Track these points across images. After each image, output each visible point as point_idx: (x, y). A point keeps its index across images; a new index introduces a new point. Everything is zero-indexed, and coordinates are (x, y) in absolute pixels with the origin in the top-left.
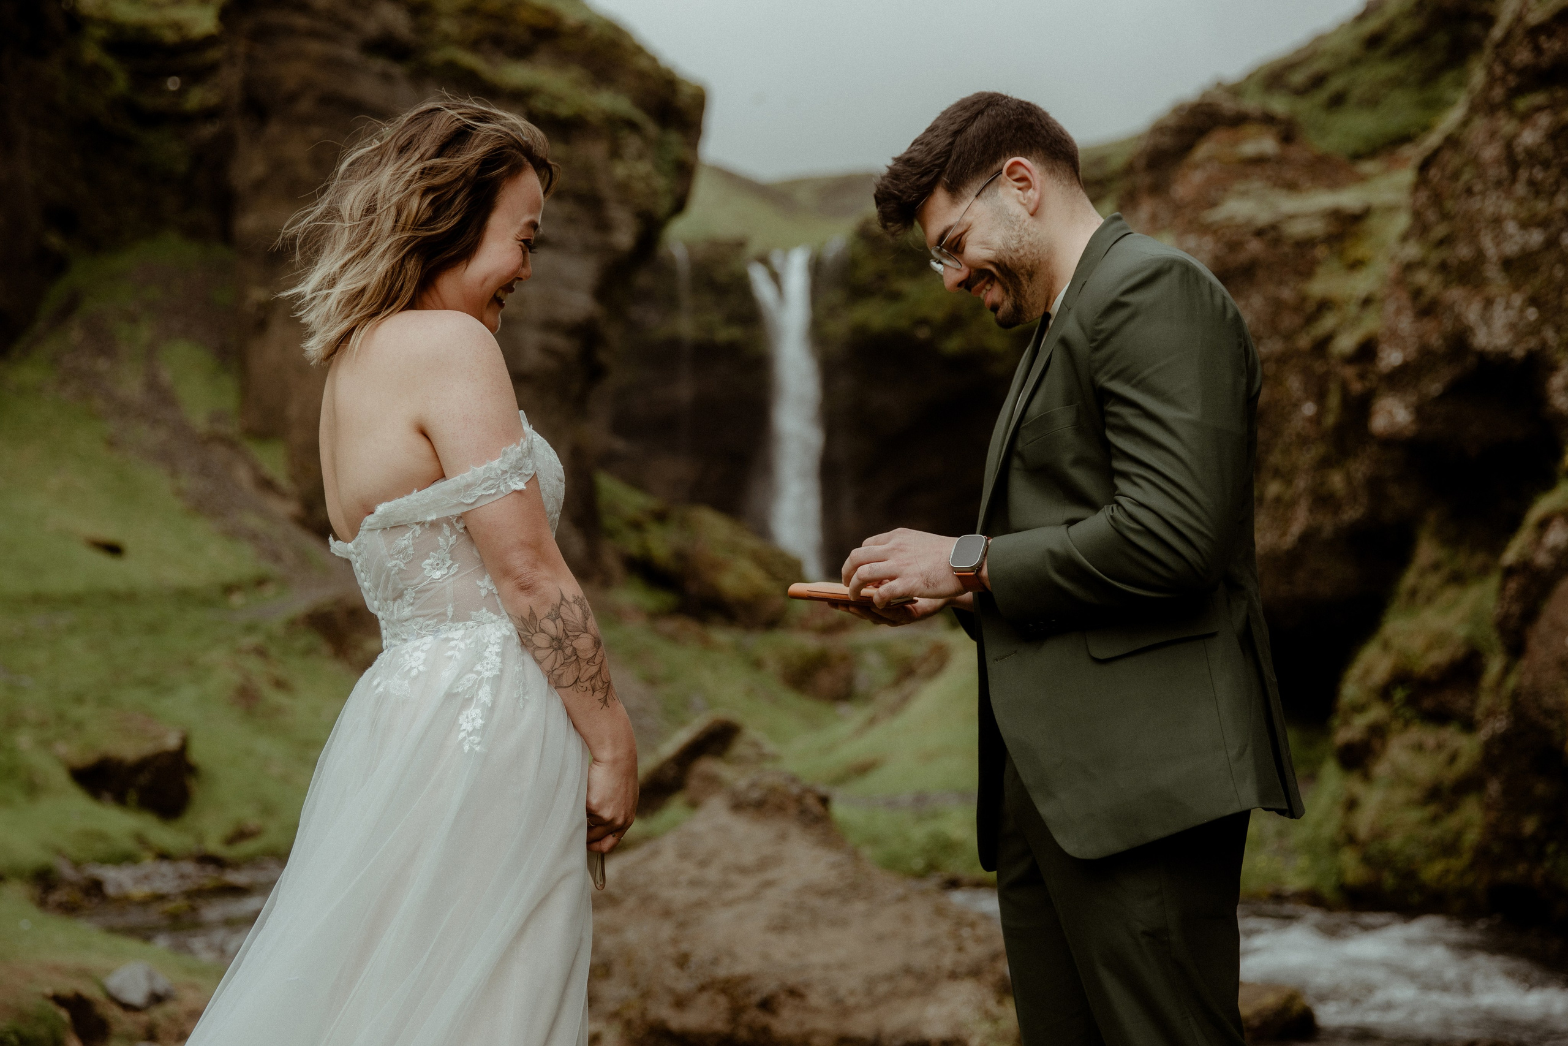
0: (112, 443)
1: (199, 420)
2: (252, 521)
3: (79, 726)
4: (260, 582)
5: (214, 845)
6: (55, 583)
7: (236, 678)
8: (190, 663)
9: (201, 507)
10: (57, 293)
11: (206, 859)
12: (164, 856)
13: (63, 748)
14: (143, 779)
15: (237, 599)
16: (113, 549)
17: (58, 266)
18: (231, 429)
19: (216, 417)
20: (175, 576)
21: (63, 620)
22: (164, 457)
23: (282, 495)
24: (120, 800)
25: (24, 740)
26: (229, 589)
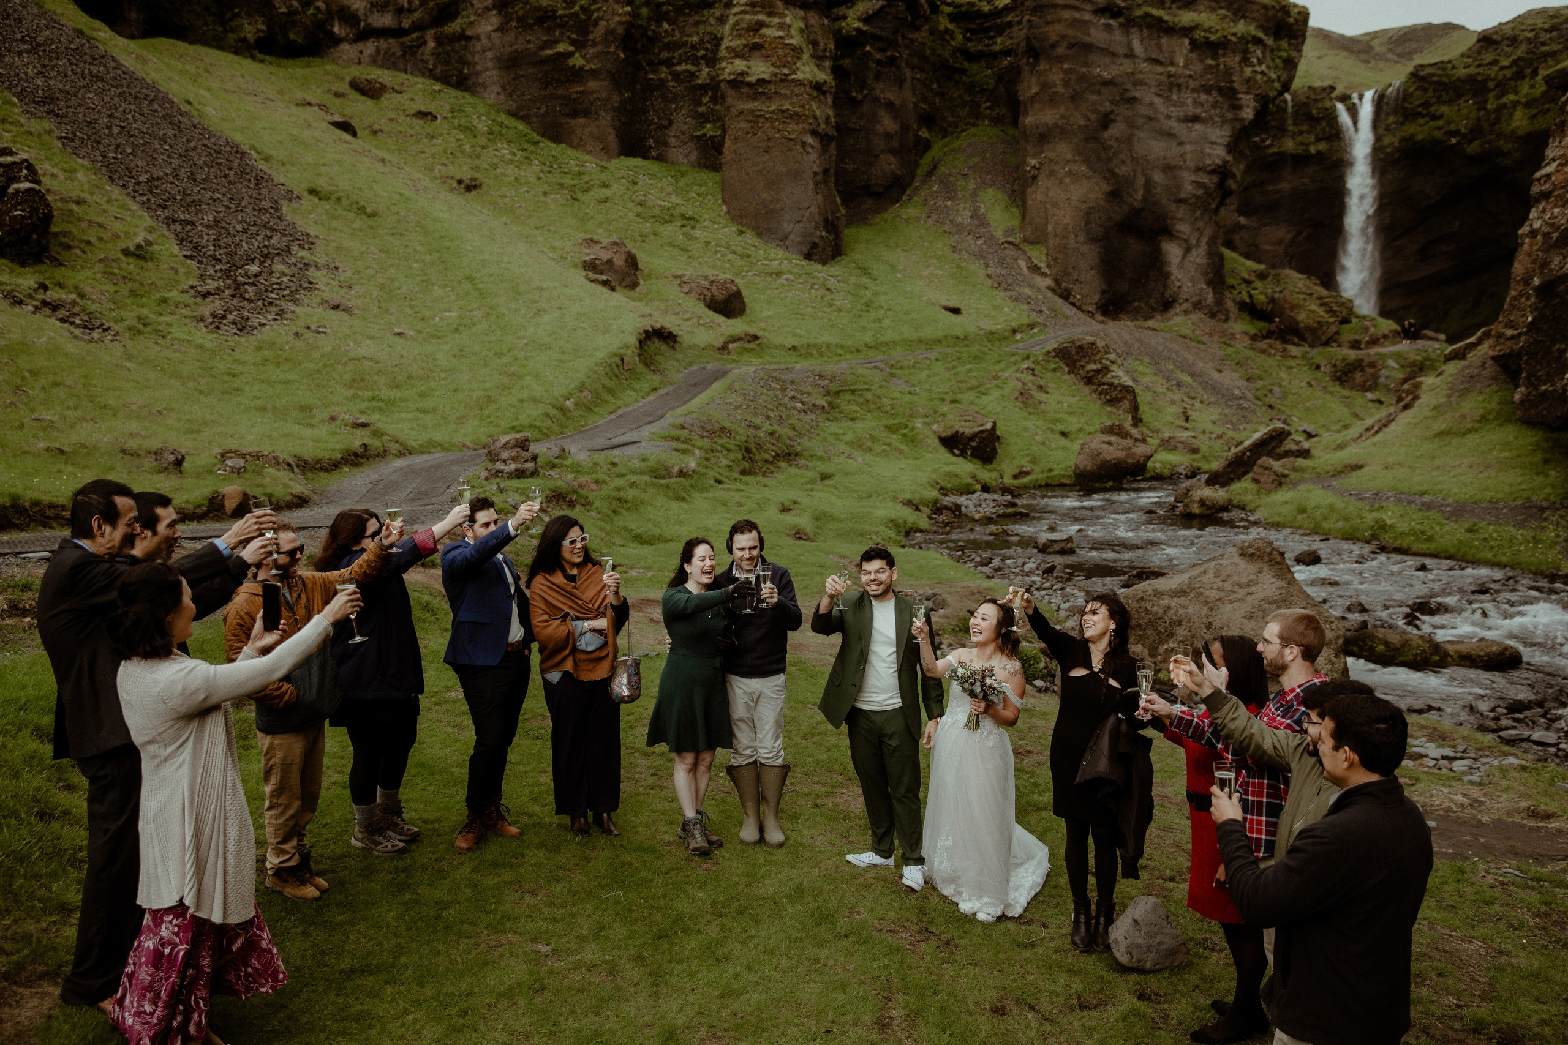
0: (954, 250)
1: (999, 234)
2: (1028, 291)
3: (944, 415)
4: (1031, 326)
5: (1008, 481)
6: (928, 332)
7: (1019, 385)
8: (996, 378)
9: (1000, 284)
10: (926, 161)
11: (1005, 490)
12: (986, 489)
13: (935, 427)
14: (974, 444)
15: (1018, 336)
16: (956, 311)
17: (927, 146)
18: (1016, 238)
19: (1009, 231)
20: (988, 325)
21: (933, 355)
22: (981, 256)
23: (1045, 275)
24: (963, 454)
25: (918, 423)
26: (1014, 331)
